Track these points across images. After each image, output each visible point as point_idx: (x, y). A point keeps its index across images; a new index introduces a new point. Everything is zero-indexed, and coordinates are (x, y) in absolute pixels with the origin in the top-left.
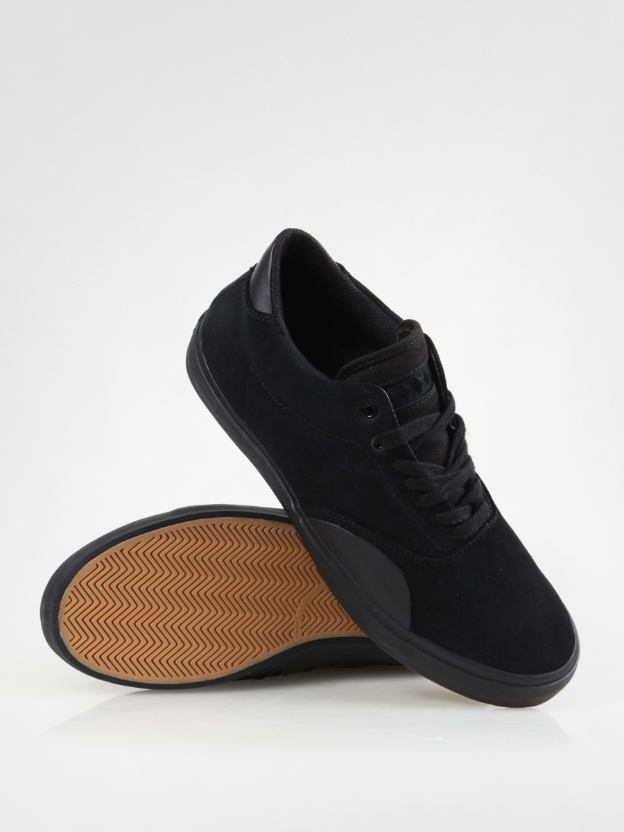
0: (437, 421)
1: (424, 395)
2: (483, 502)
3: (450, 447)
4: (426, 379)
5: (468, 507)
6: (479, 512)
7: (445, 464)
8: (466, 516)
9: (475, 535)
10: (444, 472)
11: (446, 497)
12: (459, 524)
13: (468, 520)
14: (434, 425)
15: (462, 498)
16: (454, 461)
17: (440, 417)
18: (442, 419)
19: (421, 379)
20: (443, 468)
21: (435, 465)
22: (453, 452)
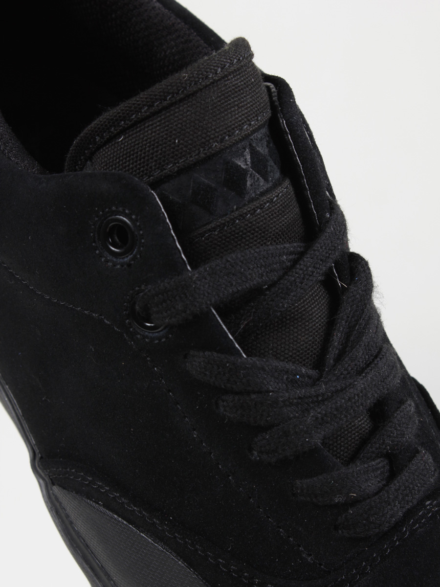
0: (295, 262)
1: (252, 200)
2: (418, 452)
3: (331, 324)
4: (259, 164)
5: (380, 463)
6: (405, 476)
7: (319, 364)
8: (372, 484)
9: (397, 527)
10: (315, 382)
11: (317, 439)
12: (355, 502)
13: (376, 494)
14: (287, 270)
15: (365, 441)
16: (339, 359)
17: (302, 254)
18: (307, 260)
19: (244, 162)
20: (313, 373)
21: (291, 366)
22: (337, 337)
